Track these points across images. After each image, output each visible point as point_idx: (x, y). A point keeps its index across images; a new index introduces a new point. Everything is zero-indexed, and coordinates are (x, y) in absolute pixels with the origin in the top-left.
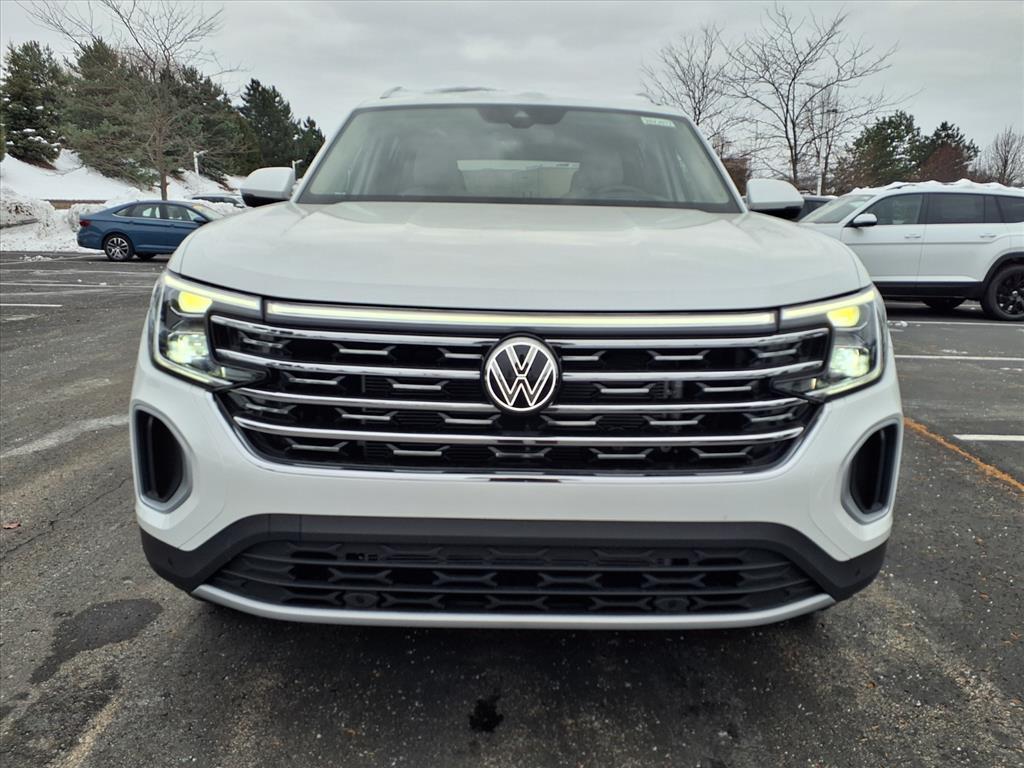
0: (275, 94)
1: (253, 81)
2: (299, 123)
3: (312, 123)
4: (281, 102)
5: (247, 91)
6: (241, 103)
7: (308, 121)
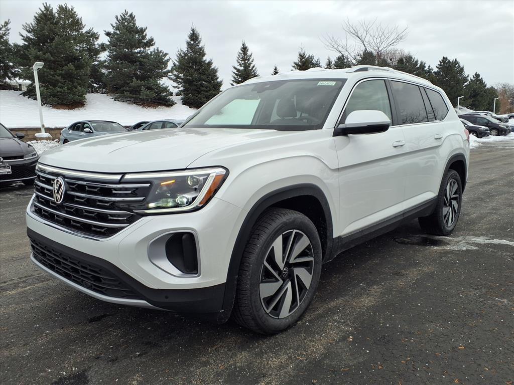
0: (456, 62)
1: (444, 58)
2: (468, 76)
3: (477, 75)
4: (459, 67)
5: (439, 63)
6: (436, 70)
7: (476, 75)
